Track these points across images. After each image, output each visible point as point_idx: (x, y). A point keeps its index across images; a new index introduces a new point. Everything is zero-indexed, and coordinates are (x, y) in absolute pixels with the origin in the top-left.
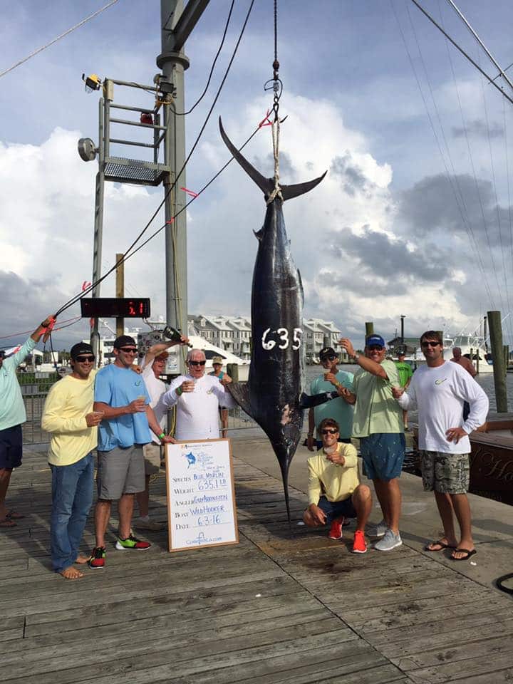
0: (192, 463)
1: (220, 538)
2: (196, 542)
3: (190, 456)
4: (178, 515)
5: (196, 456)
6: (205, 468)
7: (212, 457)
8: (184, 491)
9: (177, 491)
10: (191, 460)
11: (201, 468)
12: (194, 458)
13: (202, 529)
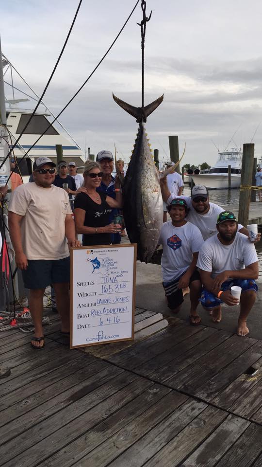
0: (97, 268)
1: (118, 335)
2: (95, 339)
3: (96, 261)
4: (79, 316)
5: (101, 262)
6: (110, 273)
7: (117, 262)
8: (87, 295)
9: (80, 295)
10: (95, 265)
11: (106, 272)
12: (99, 263)
13: (101, 328)
